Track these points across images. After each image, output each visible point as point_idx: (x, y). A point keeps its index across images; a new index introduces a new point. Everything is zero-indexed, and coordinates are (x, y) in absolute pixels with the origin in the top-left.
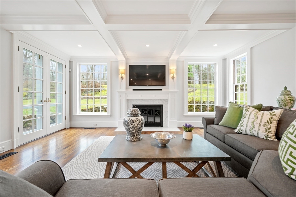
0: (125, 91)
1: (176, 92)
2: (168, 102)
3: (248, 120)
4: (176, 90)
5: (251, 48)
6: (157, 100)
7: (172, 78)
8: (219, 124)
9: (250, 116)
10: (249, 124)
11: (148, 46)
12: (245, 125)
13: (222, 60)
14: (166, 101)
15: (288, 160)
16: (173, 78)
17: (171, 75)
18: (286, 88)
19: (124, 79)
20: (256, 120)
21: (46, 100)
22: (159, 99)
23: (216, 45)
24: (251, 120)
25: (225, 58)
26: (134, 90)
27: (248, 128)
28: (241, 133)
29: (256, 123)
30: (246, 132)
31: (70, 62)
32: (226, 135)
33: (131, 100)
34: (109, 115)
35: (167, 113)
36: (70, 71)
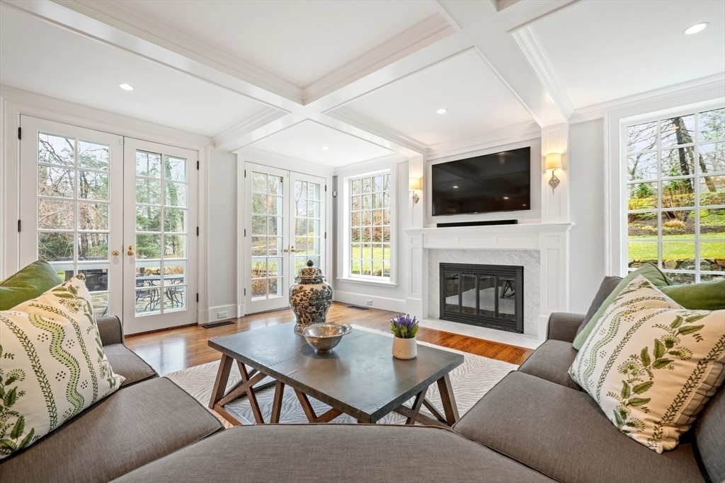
0: (421, 228)
1: (562, 227)
2: (539, 258)
4: (564, 222)
7: (550, 183)
11: (441, 111)
14: (534, 254)
16: (554, 182)
17: (547, 176)
19: (419, 201)
21: (287, 248)
22: (510, 251)
26: (439, 225)
31: (335, 178)
33: (437, 251)
34: (394, 283)
35: (537, 293)
36: (335, 195)
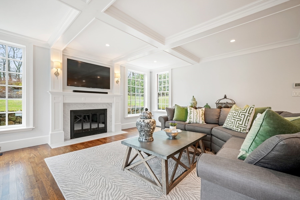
1: (120, 96)
2: (112, 105)
3: (194, 115)
4: (120, 94)
5: (172, 69)
6: (101, 103)
7: (116, 82)
8: (173, 120)
9: (194, 112)
10: (195, 117)
11: (107, 45)
12: (192, 118)
13: (149, 72)
14: (110, 104)
15: (238, 126)
17: (116, 79)
18: (193, 97)
20: (197, 114)
22: (103, 103)
23: (155, 62)
24: (195, 115)
25: (151, 71)
27: (195, 119)
28: (190, 123)
29: (198, 116)
30: (193, 122)
32: (186, 126)
33: (69, 104)
34: (30, 127)
35: (111, 117)
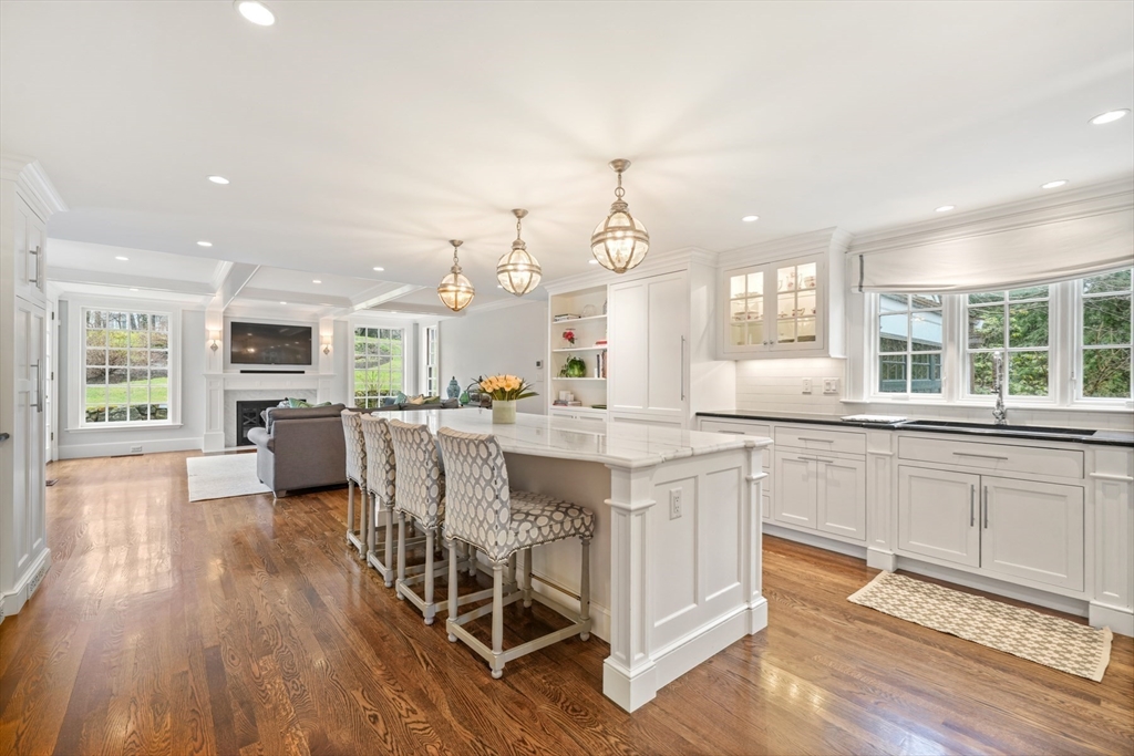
0: (221, 373)
1: (332, 377)
4: (332, 374)
5: (439, 322)
6: (293, 390)
7: (324, 352)
13: (412, 325)
14: (313, 392)
17: (323, 347)
19: (218, 350)
25: (417, 323)
26: (242, 372)
31: (60, 302)
33: (234, 392)
34: (179, 423)
36: (60, 324)
